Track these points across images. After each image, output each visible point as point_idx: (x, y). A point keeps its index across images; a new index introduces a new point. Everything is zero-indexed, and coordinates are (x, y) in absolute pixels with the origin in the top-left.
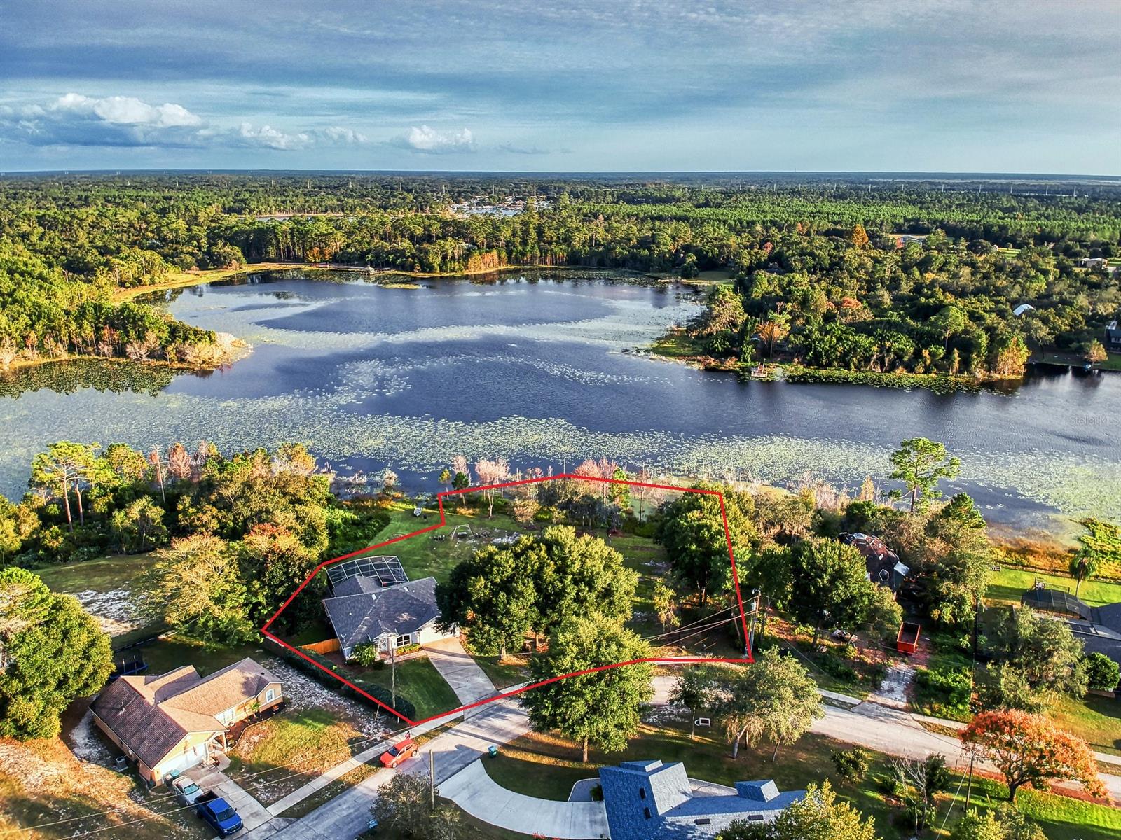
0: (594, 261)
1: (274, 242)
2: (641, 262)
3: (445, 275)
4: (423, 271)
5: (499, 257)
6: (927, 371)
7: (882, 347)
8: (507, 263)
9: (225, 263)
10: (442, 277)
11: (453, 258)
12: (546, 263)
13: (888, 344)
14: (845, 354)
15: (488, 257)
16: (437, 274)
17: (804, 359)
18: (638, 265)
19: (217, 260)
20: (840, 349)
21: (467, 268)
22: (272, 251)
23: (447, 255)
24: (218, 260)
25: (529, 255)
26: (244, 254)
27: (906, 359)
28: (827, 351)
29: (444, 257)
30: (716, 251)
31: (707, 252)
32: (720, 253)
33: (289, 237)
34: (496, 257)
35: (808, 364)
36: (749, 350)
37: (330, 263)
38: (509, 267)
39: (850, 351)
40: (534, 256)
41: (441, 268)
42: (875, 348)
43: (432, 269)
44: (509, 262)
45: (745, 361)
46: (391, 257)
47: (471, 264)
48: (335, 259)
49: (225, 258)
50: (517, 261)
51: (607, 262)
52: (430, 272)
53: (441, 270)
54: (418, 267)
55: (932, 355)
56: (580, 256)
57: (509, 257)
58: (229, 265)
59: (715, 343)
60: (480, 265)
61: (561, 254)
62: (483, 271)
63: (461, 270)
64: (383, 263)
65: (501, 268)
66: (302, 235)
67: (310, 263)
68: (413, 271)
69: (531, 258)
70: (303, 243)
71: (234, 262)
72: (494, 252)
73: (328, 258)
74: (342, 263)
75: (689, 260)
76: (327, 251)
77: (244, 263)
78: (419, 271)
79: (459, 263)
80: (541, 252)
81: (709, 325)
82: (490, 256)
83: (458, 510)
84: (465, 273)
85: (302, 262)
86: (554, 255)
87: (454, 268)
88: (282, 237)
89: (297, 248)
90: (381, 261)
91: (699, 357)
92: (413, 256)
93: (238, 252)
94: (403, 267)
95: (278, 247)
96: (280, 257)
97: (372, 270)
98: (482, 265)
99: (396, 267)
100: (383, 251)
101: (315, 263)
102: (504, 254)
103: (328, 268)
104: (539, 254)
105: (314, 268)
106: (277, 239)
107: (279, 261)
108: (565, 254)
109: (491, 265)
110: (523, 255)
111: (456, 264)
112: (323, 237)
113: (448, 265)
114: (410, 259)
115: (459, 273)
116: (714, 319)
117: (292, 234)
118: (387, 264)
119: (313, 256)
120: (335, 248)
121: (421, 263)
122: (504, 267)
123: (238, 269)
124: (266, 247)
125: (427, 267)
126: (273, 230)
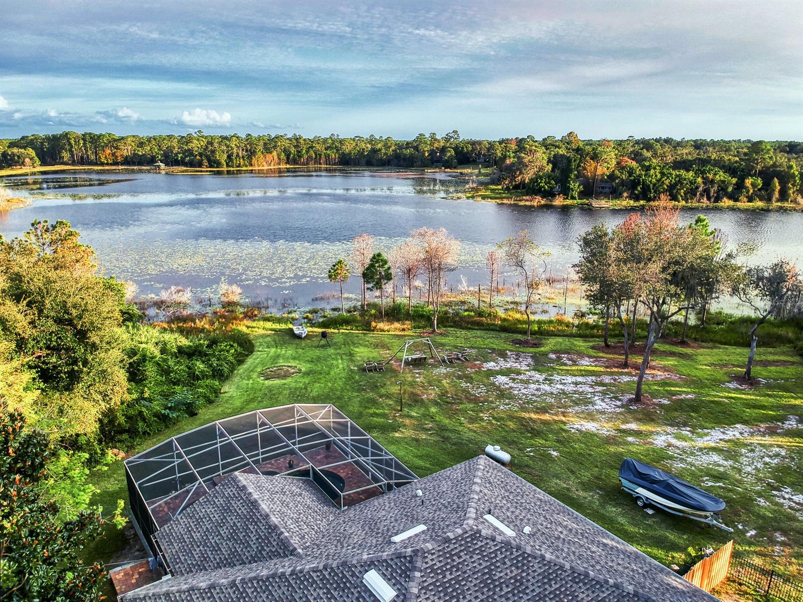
0: (363, 161)
1: (67, 147)
2: (404, 160)
3: (232, 169)
4: (211, 166)
5: (279, 159)
6: (750, 200)
7: (706, 181)
8: (286, 163)
9: (18, 162)
10: (228, 172)
11: (238, 155)
12: (320, 164)
13: (711, 176)
14: (672, 187)
15: (269, 157)
16: (225, 169)
17: (632, 193)
18: (402, 162)
19: (10, 160)
20: (667, 182)
21: (251, 165)
22: (66, 155)
23: (232, 153)
24: (12, 159)
25: (306, 157)
26: (37, 155)
27: (730, 189)
28: (654, 185)
29: (229, 157)
30: (470, 147)
31: (463, 148)
32: (473, 150)
33: (82, 142)
34: (276, 157)
35: (637, 199)
36: (576, 187)
37: (122, 164)
38: (288, 166)
39: (676, 184)
40: (310, 157)
41: (227, 164)
42: (699, 180)
43: (219, 164)
44: (288, 163)
45: (573, 198)
46: (180, 156)
47: (254, 161)
48: (127, 161)
49: (19, 157)
50: (295, 162)
51: (374, 161)
52: (217, 167)
53: (228, 166)
54: (205, 162)
55: (753, 185)
56: (350, 158)
57: (288, 158)
58: (23, 164)
59: (541, 182)
60: (262, 163)
61: (333, 155)
62: (266, 168)
63: (246, 166)
64: (172, 162)
65: (281, 166)
66: (94, 140)
67: (102, 164)
68: (201, 167)
69: (307, 159)
70: (96, 147)
71: (27, 160)
72: (275, 153)
73: (119, 159)
74: (134, 164)
75: (449, 154)
76: (118, 154)
77: (38, 162)
78: (207, 167)
79: (244, 160)
80: (315, 153)
81: (521, 173)
82: (270, 156)
83: (373, 324)
84: (250, 168)
85: (96, 164)
86: (327, 157)
87: (240, 164)
88: (75, 142)
89: (90, 152)
90: (171, 160)
91: (524, 198)
92: (201, 155)
93: (31, 152)
94: (191, 164)
95: (71, 151)
96: (74, 161)
97: (162, 166)
98: (265, 163)
99: (185, 165)
100: (172, 152)
101: (107, 164)
102: (283, 156)
103: (120, 167)
104: (314, 156)
105: (107, 168)
106: (70, 144)
107: (73, 163)
108: (337, 156)
109: (272, 163)
110: (300, 157)
111: (241, 160)
112: (115, 142)
113: (235, 161)
114: (198, 157)
115: (244, 168)
116: (527, 166)
117: (84, 140)
118: (177, 163)
119: (106, 157)
120: (126, 151)
121: (209, 161)
122: (283, 166)
123: (31, 167)
124: (60, 152)
125: (214, 163)
126: (66, 136)
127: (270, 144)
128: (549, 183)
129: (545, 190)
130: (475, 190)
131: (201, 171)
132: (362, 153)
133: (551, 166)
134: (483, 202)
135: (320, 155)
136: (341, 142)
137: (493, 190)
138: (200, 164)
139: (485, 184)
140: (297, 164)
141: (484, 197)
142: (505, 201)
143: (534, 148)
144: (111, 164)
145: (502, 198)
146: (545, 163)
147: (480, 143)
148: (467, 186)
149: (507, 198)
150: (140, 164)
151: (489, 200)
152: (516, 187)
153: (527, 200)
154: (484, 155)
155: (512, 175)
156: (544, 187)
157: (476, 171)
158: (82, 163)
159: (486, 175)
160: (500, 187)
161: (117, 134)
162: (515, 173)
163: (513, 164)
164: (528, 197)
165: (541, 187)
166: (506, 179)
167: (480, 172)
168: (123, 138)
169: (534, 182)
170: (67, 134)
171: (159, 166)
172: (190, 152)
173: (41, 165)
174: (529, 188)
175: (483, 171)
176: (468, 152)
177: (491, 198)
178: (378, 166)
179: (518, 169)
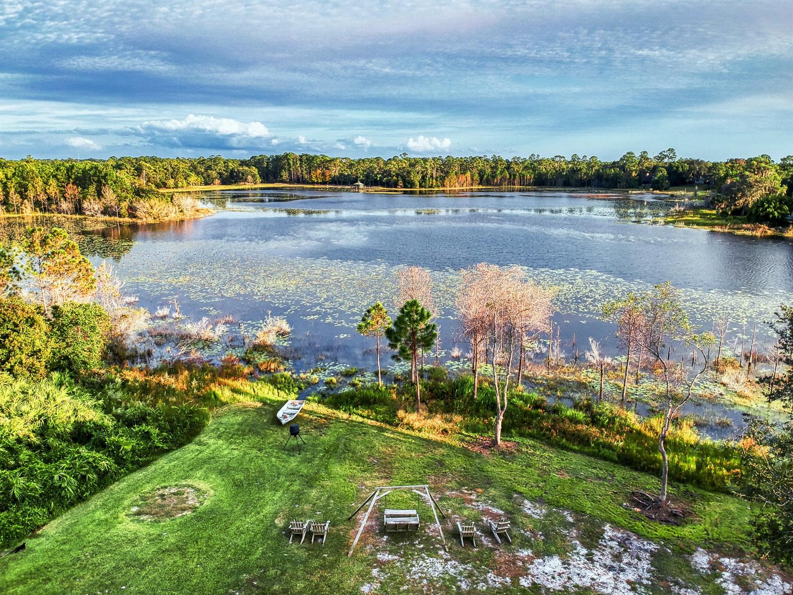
0: (561, 181)
1: (287, 167)
2: (607, 180)
3: (424, 189)
4: (405, 187)
5: (472, 179)
8: (479, 184)
9: (242, 179)
10: (421, 192)
11: (432, 176)
12: (514, 184)
15: (462, 178)
16: (418, 189)
18: (604, 182)
21: (443, 186)
22: (285, 175)
23: (427, 174)
24: (237, 176)
25: (499, 177)
26: (259, 173)
29: (423, 178)
30: (687, 167)
31: (677, 168)
32: (690, 170)
33: (299, 162)
34: (469, 178)
37: (330, 184)
38: (480, 187)
40: (504, 178)
41: (420, 184)
43: (412, 185)
44: (481, 183)
46: (379, 176)
47: (447, 182)
48: (335, 181)
49: (243, 174)
50: (488, 182)
51: (572, 181)
52: (411, 188)
53: (421, 186)
54: (401, 183)
56: (546, 179)
57: (481, 179)
58: (246, 180)
59: (768, 207)
60: (454, 184)
61: (529, 176)
62: (457, 188)
63: (438, 187)
64: (372, 182)
65: (473, 187)
66: (309, 161)
67: (313, 183)
68: (396, 187)
69: (501, 180)
70: (310, 168)
71: (249, 177)
72: (469, 174)
73: (328, 179)
74: (340, 183)
75: (660, 174)
76: (327, 173)
77: (259, 180)
78: (402, 187)
79: (437, 180)
80: (510, 174)
81: (744, 195)
82: (464, 177)
83: (401, 413)
84: (441, 189)
85: (308, 183)
86: (522, 177)
87: (432, 184)
88: (293, 162)
89: (305, 172)
90: (370, 181)
91: (744, 225)
92: (397, 175)
93: (255, 170)
94: (388, 184)
95: (289, 170)
96: (291, 180)
97: (361, 185)
98: (457, 184)
99: (383, 185)
100: (373, 173)
101: (317, 183)
102: (476, 177)
103: (328, 186)
104: (508, 176)
105: (316, 186)
106: (289, 164)
107: (290, 183)
108: (532, 176)
109: (465, 184)
110: (494, 177)
111: (434, 181)
112: (326, 163)
113: (427, 182)
114: (395, 178)
115: (436, 189)
116: (752, 187)
117: (301, 160)
118: (376, 183)
119: (316, 177)
120: (335, 171)
121: (404, 181)
122: (475, 187)
123: (253, 184)
124: (281, 171)
125: (409, 183)
126: (286, 156)
127: (465, 166)
128: (781, 208)
129: (774, 217)
130: (681, 214)
131: (396, 191)
132: (561, 173)
133: (785, 187)
134: (686, 228)
135: (515, 176)
136: (540, 162)
137: (703, 216)
138: (396, 185)
139: (695, 209)
140: (490, 185)
141: (688, 223)
142: (717, 229)
143: (763, 165)
144: (321, 184)
145: (713, 225)
146: (777, 184)
147: (699, 162)
148: (672, 209)
149: (721, 225)
150: (345, 183)
151: (695, 227)
152: (736, 212)
153: (748, 229)
154: (704, 176)
155: (731, 198)
156: (772, 213)
157: (691, 194)
158: (298, 182)
159: (700, 198)
160: (714, 212)
161: (330, 156)
162: (736, 195)
163: (733, 184)
164: (749, 226)
165: (769, 213)
166: (722, 202)
167: (696, 195)
168: (333, 160)
169: (759, 207)
170: (287, 155)
171: (358, 186)
172: (388, 173)
173: (261, 183)
174: (751, 213)
175: (700, 193)
176: (684, 172)
177: (698, 224)
178: (576, 186)
179: (739, 190)
